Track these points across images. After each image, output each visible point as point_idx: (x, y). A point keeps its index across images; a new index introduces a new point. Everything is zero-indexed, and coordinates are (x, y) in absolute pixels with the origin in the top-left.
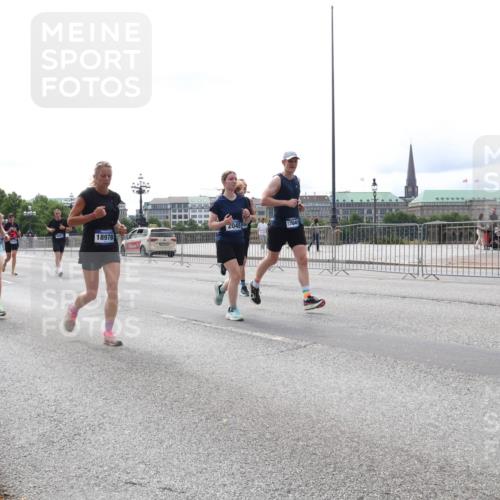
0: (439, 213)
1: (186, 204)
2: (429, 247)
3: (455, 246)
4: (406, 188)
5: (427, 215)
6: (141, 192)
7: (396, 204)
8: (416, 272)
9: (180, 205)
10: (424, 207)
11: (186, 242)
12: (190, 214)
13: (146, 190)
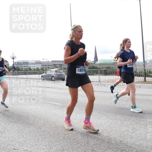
0: (104, 66)
1: (28, 63)
2: (102, 76)
3: (109, 76)
4: (95, 59)
5: (101, 67)
6: (13, 59)
7: (92, 63)
8: (98, 84)
9: (26, 63)
10: (100, 64)
11: (28, 74)
12: (29, 66)
13: (15, 58)
